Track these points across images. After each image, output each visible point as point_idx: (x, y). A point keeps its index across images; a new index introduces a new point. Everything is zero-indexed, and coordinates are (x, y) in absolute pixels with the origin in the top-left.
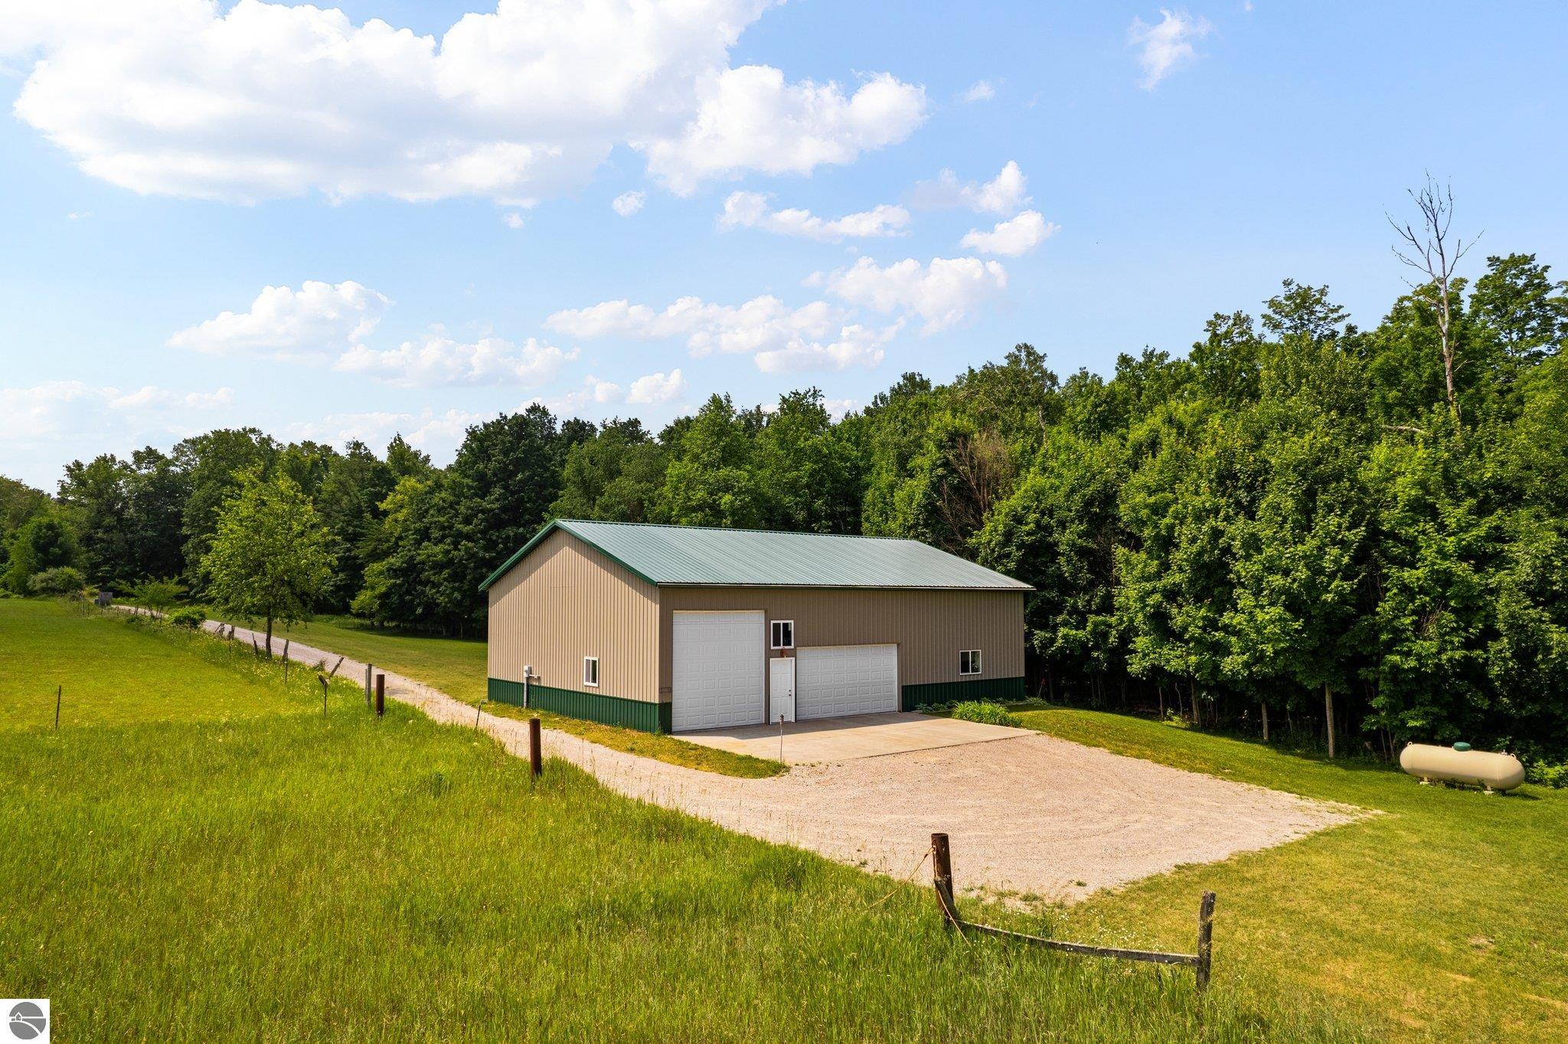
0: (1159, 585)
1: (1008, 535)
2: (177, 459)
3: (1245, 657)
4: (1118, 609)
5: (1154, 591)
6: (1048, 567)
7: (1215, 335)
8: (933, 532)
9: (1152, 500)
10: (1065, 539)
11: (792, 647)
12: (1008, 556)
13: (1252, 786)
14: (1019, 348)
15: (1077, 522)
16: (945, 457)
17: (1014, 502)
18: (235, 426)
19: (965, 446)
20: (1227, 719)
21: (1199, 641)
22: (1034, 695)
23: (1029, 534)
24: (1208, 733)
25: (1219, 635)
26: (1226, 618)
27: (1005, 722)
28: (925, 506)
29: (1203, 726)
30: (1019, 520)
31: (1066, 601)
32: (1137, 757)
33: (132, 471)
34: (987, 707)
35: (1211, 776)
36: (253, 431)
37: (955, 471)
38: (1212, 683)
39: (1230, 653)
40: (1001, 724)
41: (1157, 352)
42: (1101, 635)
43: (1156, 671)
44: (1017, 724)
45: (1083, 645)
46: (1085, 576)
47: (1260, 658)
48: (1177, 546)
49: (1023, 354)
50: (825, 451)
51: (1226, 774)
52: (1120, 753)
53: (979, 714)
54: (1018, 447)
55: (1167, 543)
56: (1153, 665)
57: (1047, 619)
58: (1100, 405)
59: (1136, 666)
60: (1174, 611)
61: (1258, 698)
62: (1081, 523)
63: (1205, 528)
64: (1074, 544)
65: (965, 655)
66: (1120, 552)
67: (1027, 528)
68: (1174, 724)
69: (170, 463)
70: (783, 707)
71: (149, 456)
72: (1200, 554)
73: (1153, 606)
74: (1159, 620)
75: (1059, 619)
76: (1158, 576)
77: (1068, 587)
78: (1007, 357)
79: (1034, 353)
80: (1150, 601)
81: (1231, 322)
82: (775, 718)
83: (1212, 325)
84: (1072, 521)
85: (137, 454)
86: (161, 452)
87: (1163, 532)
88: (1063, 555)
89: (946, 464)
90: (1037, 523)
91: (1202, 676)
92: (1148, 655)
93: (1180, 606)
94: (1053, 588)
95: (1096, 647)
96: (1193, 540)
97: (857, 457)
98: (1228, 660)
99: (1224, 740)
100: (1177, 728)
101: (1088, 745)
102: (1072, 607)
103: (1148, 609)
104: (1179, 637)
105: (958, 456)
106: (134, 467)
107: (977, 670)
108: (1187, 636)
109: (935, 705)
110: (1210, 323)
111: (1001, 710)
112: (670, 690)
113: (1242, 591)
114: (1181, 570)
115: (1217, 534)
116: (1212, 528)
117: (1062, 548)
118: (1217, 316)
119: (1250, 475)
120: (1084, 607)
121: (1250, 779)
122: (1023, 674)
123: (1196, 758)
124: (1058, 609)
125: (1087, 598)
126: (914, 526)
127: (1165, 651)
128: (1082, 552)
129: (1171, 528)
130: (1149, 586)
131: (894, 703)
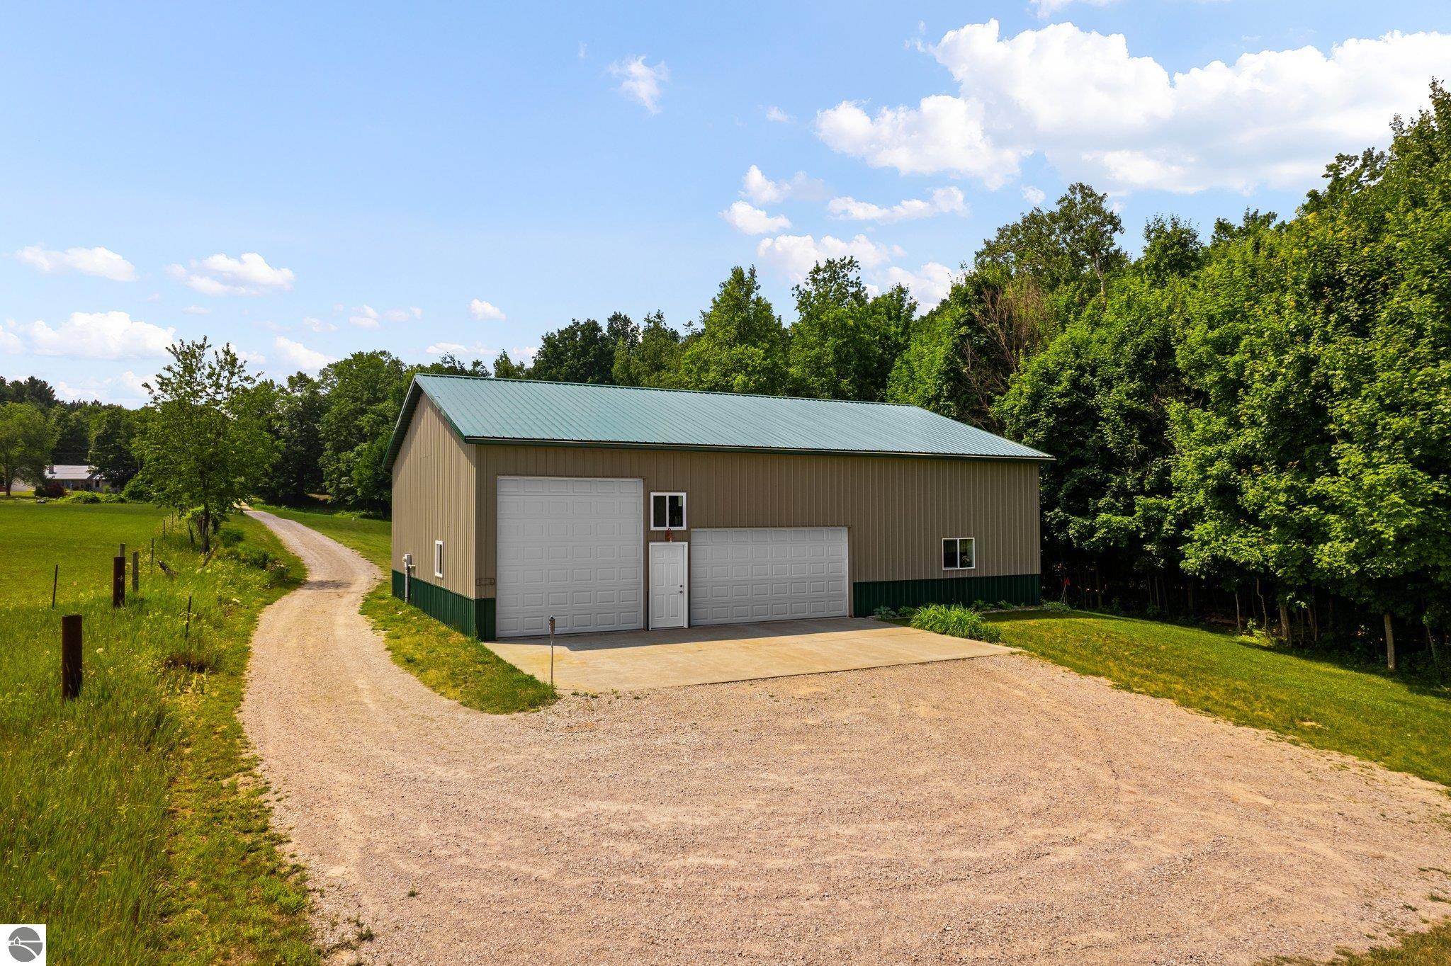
0: (1226, 448)
1: (1036, 397)
2: (322, 382)
3: (1353, 545)
4: (1178, 489)
5: (1220, 455)
6: (1087, 438)
7: (1337, 179)
8: (958, 404)
9: (1214, 334)
10: (1109, 401)
11: (684, 528)
12: (1034, 423)
13: (1350, 759)
14: (1073, 189)
15: (1127, 379)
16: (970, 314)
17: (1048, 357)
18: (367, 350)
19: (993, 302)
20: (1330, 636)
21: (1282, 522)
22: (1056, 598)
23: (1062, 395)
24: (1300, 655)
25: (1309, 510)
26: (1323, 484)
27: (975, 635)
28: (946, 373)
29: (1295, 644)
30: (1051, 378)
31: (1110, 480)
32: (1155, 695)
33: (288, 394)
34: (956, 613)
35: (1272, 734)
36: (383, 353)
37: (980, 330)
38: (1300, 583)
39: (1325, 538)
40: (971, 637)
41: (1262, 213)
42: (1153, 522)
43: (1221, 565)
44: (993, 638)
45: (1133, 536)
46: (1137, 446)
47: (1375, 547)
48: (1247, 388)
49: (1079, 197)
50: (851, 322)
51: (1303, 732)
52: (1128, 688)
53: (943, 622)
54: (1063, 300)
55: (1233, 388)
56: (1214, 557)
57: (1087, 503)
58: (1172, 247)
59: (1192, 561)
60: (1247, 483)
61: (1377, 607)
62: (1132, 380)
63: (1288, 359)
64: (1121, 407)
65: (950, 545)
66: (1174, 408)
67: (1060, 388)
68: (1254, 640)
69: (317, 386)
70: (671, 610)
71: (300, 380)
72: (1282, 397)
73: (1217, 477)
74: (1226, 494)
75: (1102, 503)
76: (1225, 438)
77: (1112, 462)
78: (1059, 203)
79: (1092, 195)
80: (1212, 471)
81: (1359, 163)
82: (656, 623)
83: (1334, 169)
84: (1121, 378)
85: (291, 379)
86: (309, 376)
87: (1231, 375)
88: (1107, 420)
89: (971, 322)
90: (1075, 382)
91: (1285, 573)
92: (1208, 543)
93: (1254, 476)
94: (1094, 463)
95: (1148, 539)
96: (1273, 377)
97: (896, 334)
98: (1326, 548)
99: (1323, 667)
100: (1257, 646)
101: (1083, 671)
102: (1119, 487)
103: (1210, 481)
104: (1252, 518)
105: (985, 312)
106: (289, 390)
107: (970, 564)
108: (1262, 516)
109: (902, 609)
110: (1330, 168)
111: (973, 617)
112: (493, 582)
113: (1346, 446)
114: (1254, 423)
115: (1307, 364)
116: (1300, 357)
117: (1106, 412)
118: (1341, 158)
119: (1363, 277)
120: (1133, 487)
121: (1350, 744)
122: (1037, 571)
123: (1257, 697)
124: (1099, 488)
125: (1139, 475)
126: (937, 398)
127: (1235, 537)
128: (1131, 416)
129: (1240, 367)
130: (1210, 451)
131: (844, 605)
